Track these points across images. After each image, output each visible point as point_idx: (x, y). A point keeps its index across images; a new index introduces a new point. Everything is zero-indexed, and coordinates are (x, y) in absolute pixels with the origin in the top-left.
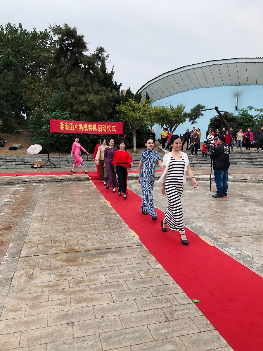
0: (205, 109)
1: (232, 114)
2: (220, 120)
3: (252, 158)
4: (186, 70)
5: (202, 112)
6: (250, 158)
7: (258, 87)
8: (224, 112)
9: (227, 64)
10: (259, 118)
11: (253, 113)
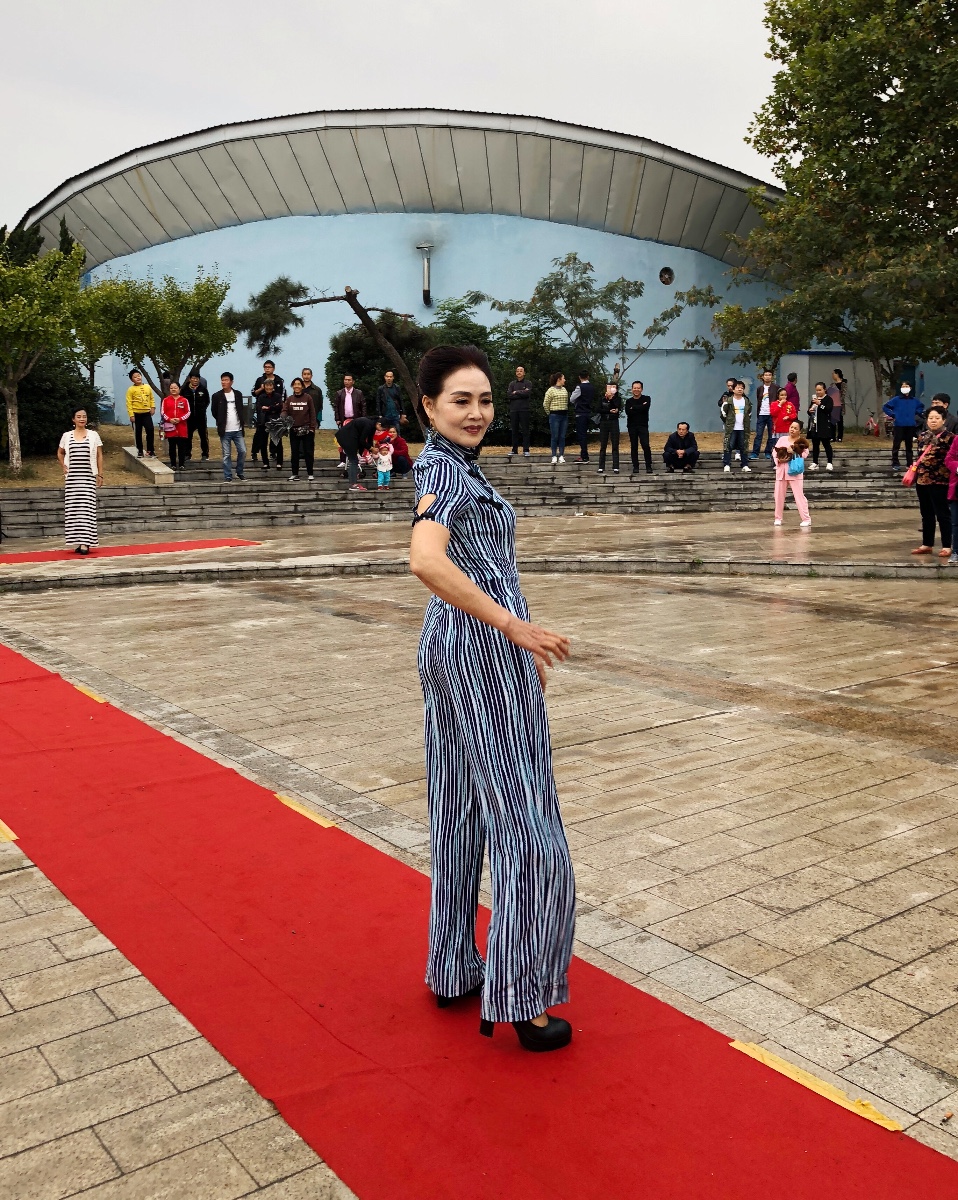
0: (308, 299)
1: (409, 319)
2: (368, 341)
4: (226, 142)
5: (296, 311)
7: (497, 221)
8: (382, 311)
9: (381, 127)
10: (507, 337)
11: (484, 317)
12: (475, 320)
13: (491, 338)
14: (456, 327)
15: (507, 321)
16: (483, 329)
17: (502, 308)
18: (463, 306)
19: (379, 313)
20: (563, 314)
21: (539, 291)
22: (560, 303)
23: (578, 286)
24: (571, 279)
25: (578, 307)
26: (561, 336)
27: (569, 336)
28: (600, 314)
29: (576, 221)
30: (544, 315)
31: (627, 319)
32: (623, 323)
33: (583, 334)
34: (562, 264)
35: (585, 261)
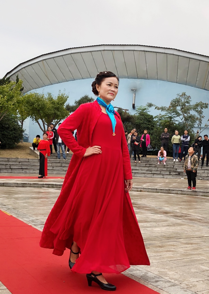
1: (127, 111)
3: (150, 166)
4: (72, 53)
6: (148, 166)
7: (159, 82)
8: (118, 108)
9: (122, 50)
10: (160, 120)
11: (153, 112)
12: (149, 113)
13: (154, 119)
14: (143, 115)
15: (160, 114)
16: (152, 116)
17: (159, 109)
18: (145, 109)
19: (117, 109)
20: (180, 112)
21: (171, 104)
22: (179, 108)
23: (185, 102)
24: (183, 101)
25: (185, 110)
26: (179, 120)
27: (182, 120)
28: (192, 112)
29: (186, 83)
30: (173, 112)
31: (202, 115)
32: (200, 116)
33: (186, 119)
34: (180, 96)
35: (188, 95)
